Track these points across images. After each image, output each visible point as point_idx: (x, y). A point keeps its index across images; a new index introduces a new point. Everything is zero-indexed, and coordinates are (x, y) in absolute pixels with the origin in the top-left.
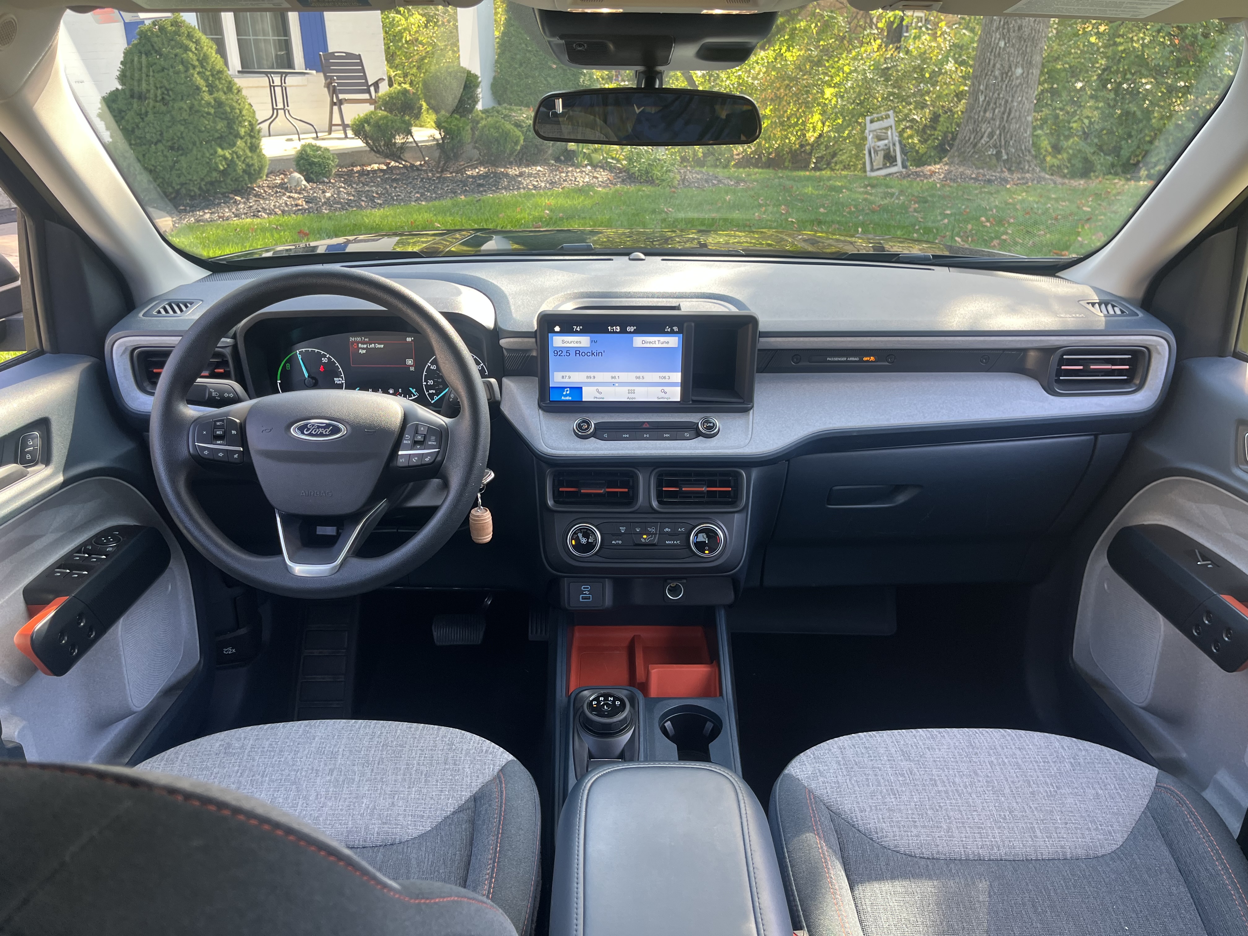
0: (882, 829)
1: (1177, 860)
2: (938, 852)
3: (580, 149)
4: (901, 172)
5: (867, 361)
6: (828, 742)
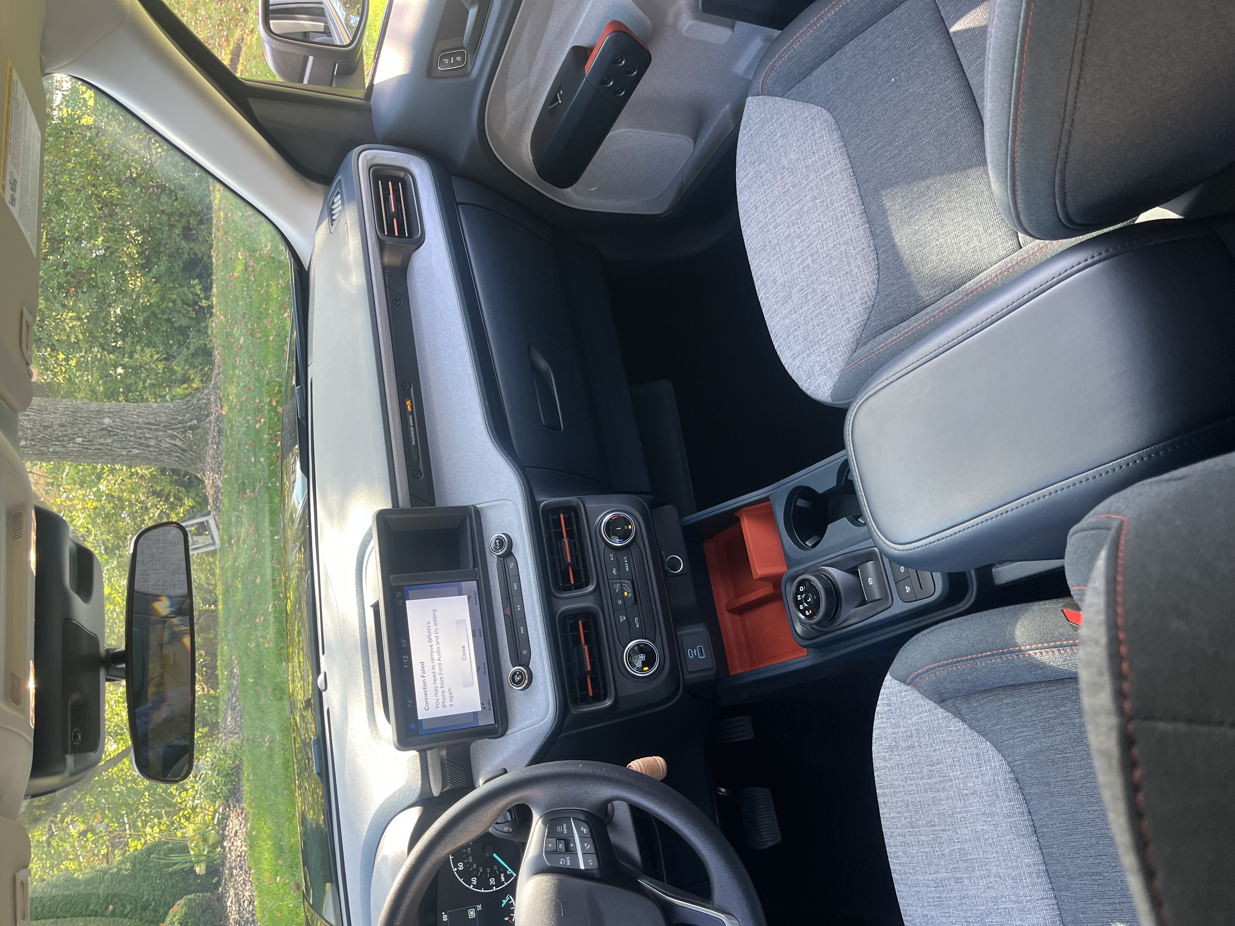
0: (861, 298)
1: (824, 60)
2: (869, 246)
3: (204, 858)
4: (214, 516)
5: (412, 407)
6: (790, 373)
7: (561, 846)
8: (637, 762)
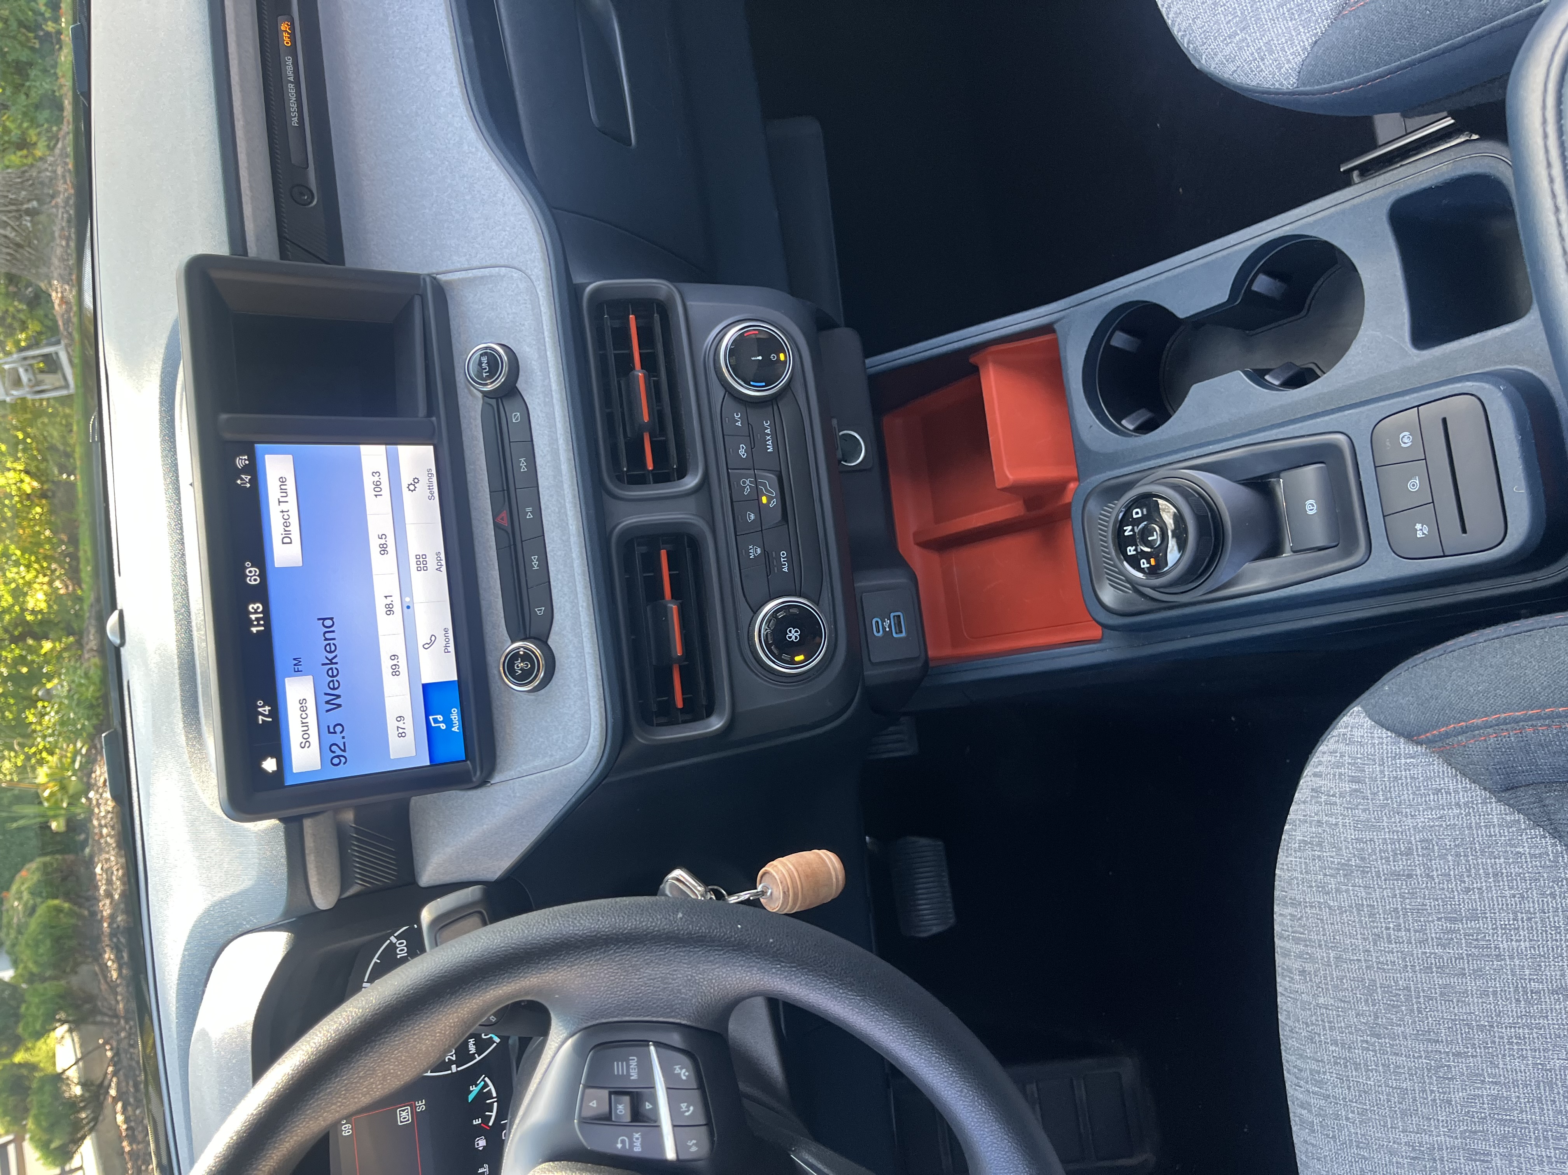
3: (63, 812)
4: (67, 346)
5: (293, 36)
7: (623, 1109)
8: (784, 865)
